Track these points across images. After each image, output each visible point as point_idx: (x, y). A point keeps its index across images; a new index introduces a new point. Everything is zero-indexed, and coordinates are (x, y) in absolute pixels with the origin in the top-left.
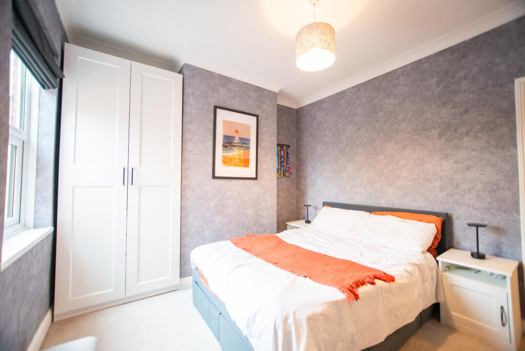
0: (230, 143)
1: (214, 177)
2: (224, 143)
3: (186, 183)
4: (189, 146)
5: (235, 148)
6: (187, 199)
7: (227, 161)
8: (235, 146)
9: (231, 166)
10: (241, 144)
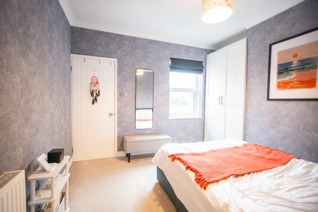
0: (287, 69)
1: (268, 99)
2: (278, 71)
3: (248, 103)
4: (251, 80)
5: (292, 72)
6: (249, 113)
7: (282, 86)
8: (293, 70)
9: (287, 89)
10: (303, 66)
